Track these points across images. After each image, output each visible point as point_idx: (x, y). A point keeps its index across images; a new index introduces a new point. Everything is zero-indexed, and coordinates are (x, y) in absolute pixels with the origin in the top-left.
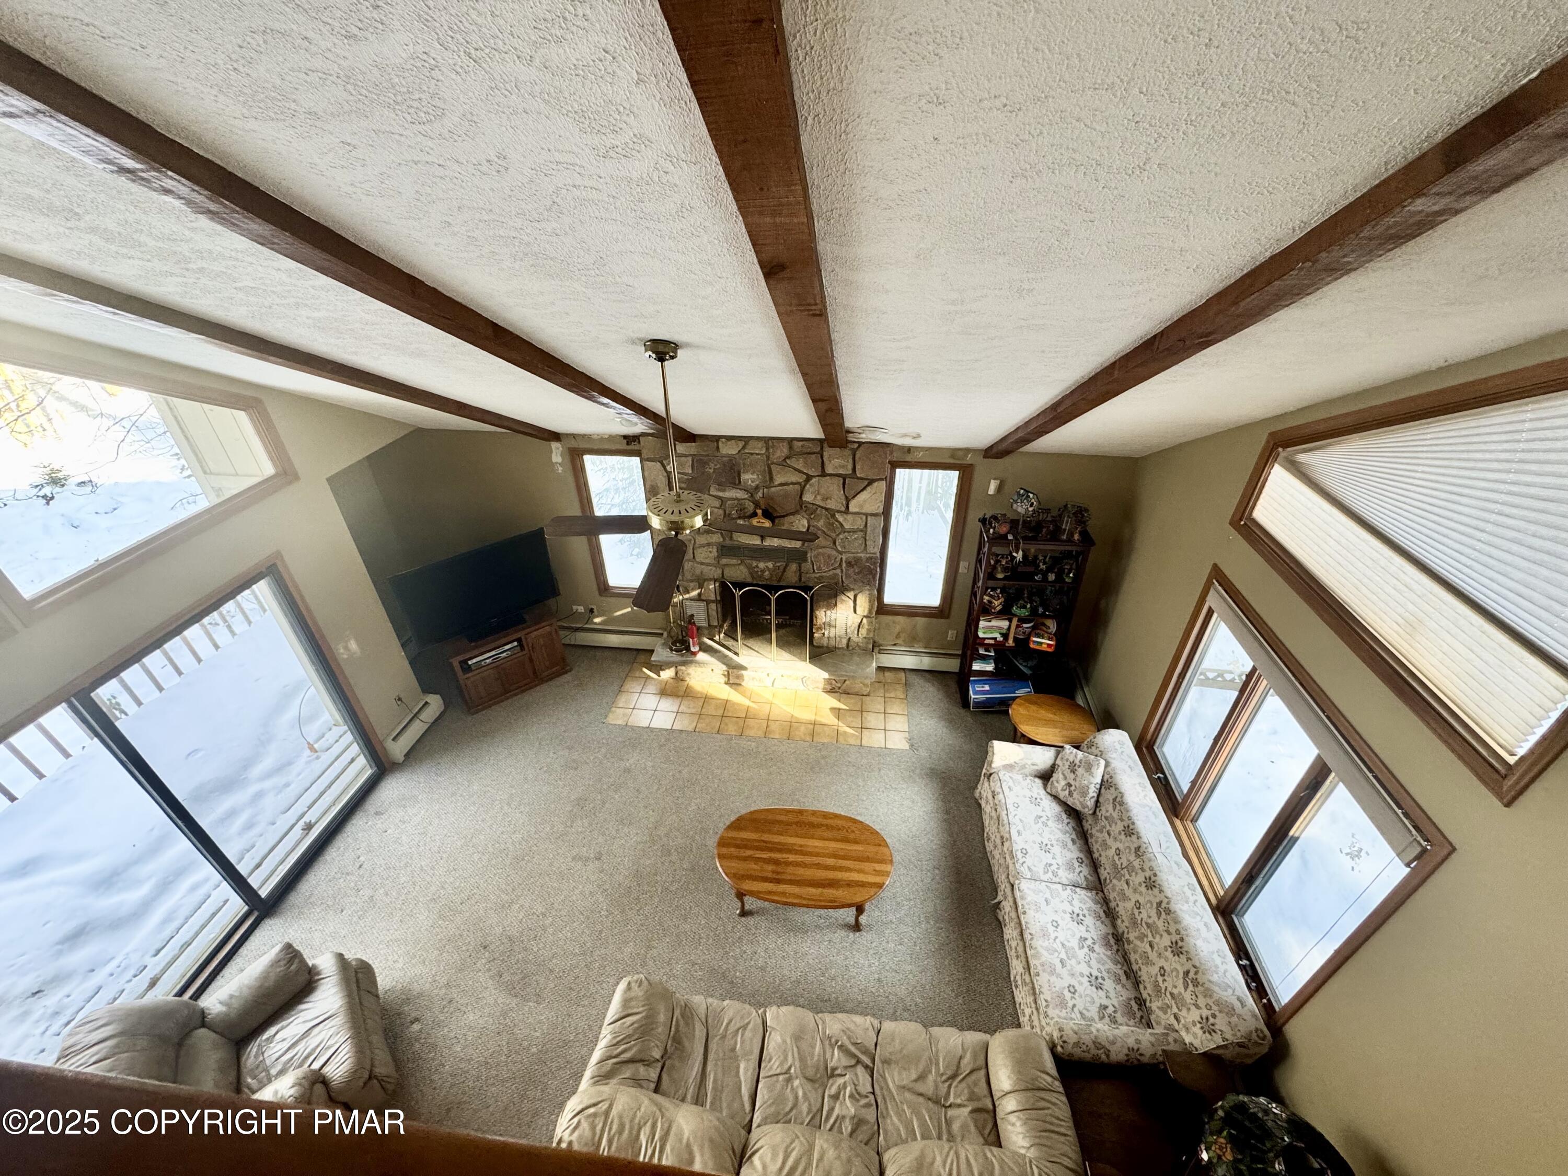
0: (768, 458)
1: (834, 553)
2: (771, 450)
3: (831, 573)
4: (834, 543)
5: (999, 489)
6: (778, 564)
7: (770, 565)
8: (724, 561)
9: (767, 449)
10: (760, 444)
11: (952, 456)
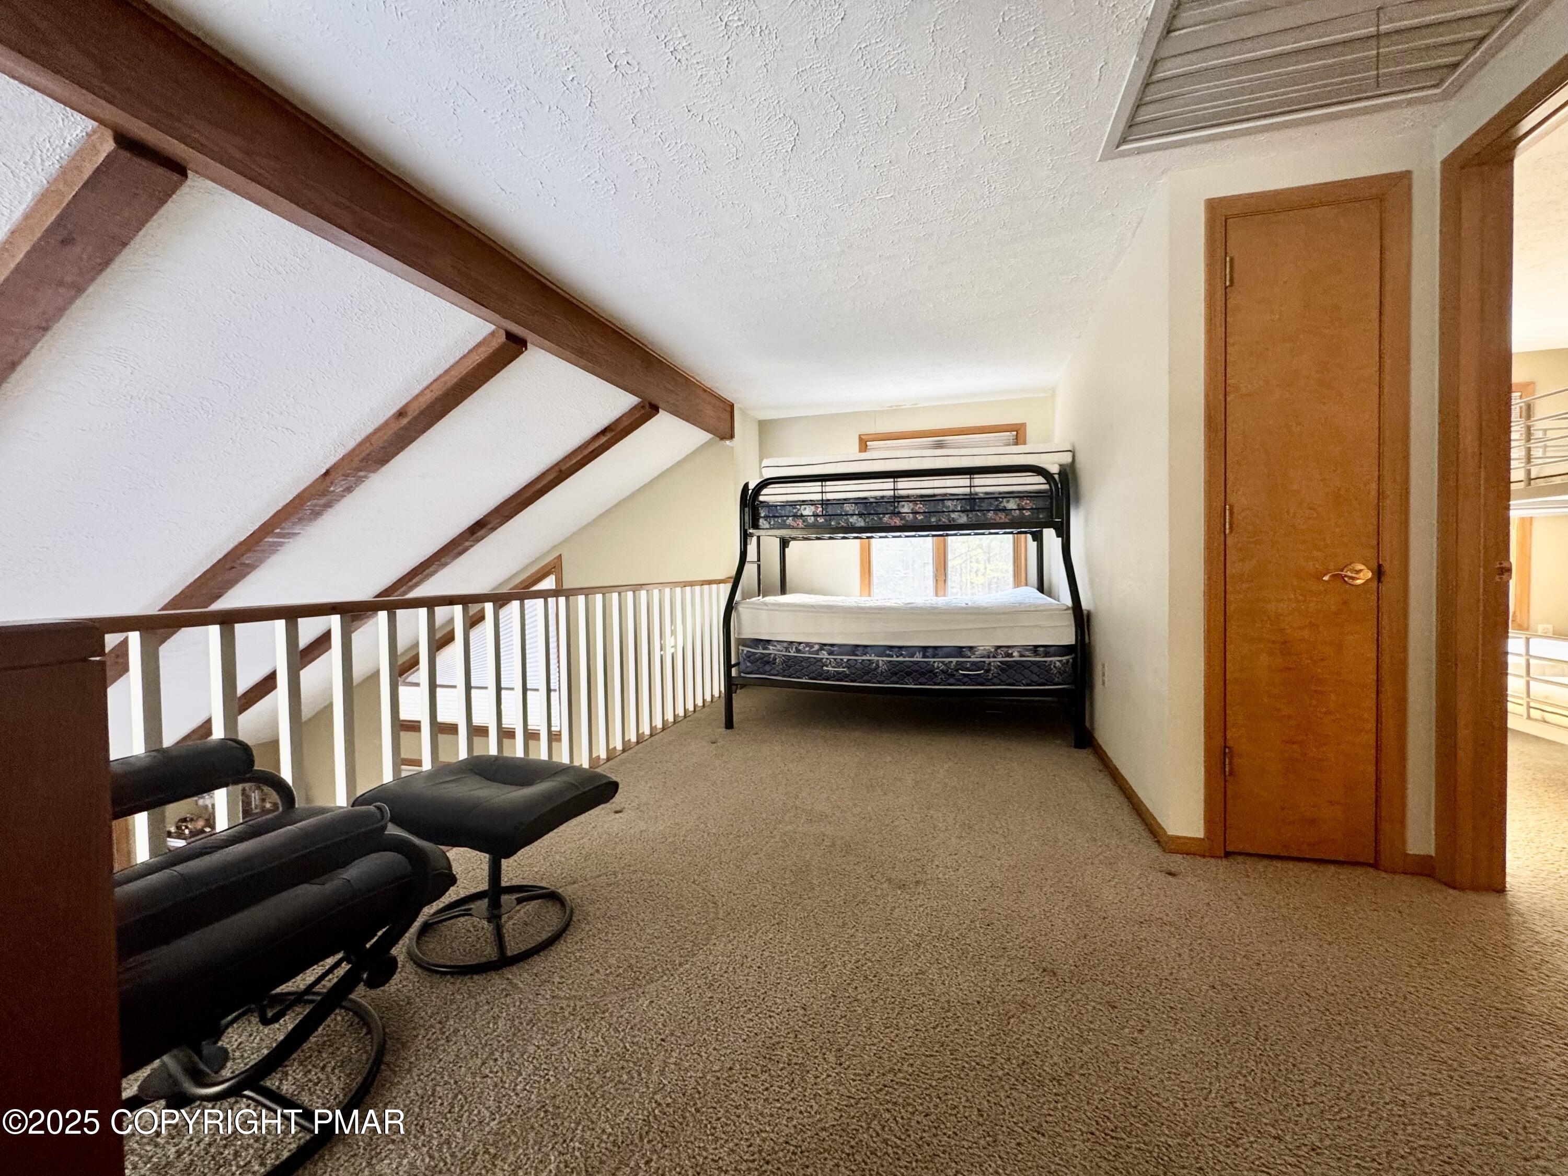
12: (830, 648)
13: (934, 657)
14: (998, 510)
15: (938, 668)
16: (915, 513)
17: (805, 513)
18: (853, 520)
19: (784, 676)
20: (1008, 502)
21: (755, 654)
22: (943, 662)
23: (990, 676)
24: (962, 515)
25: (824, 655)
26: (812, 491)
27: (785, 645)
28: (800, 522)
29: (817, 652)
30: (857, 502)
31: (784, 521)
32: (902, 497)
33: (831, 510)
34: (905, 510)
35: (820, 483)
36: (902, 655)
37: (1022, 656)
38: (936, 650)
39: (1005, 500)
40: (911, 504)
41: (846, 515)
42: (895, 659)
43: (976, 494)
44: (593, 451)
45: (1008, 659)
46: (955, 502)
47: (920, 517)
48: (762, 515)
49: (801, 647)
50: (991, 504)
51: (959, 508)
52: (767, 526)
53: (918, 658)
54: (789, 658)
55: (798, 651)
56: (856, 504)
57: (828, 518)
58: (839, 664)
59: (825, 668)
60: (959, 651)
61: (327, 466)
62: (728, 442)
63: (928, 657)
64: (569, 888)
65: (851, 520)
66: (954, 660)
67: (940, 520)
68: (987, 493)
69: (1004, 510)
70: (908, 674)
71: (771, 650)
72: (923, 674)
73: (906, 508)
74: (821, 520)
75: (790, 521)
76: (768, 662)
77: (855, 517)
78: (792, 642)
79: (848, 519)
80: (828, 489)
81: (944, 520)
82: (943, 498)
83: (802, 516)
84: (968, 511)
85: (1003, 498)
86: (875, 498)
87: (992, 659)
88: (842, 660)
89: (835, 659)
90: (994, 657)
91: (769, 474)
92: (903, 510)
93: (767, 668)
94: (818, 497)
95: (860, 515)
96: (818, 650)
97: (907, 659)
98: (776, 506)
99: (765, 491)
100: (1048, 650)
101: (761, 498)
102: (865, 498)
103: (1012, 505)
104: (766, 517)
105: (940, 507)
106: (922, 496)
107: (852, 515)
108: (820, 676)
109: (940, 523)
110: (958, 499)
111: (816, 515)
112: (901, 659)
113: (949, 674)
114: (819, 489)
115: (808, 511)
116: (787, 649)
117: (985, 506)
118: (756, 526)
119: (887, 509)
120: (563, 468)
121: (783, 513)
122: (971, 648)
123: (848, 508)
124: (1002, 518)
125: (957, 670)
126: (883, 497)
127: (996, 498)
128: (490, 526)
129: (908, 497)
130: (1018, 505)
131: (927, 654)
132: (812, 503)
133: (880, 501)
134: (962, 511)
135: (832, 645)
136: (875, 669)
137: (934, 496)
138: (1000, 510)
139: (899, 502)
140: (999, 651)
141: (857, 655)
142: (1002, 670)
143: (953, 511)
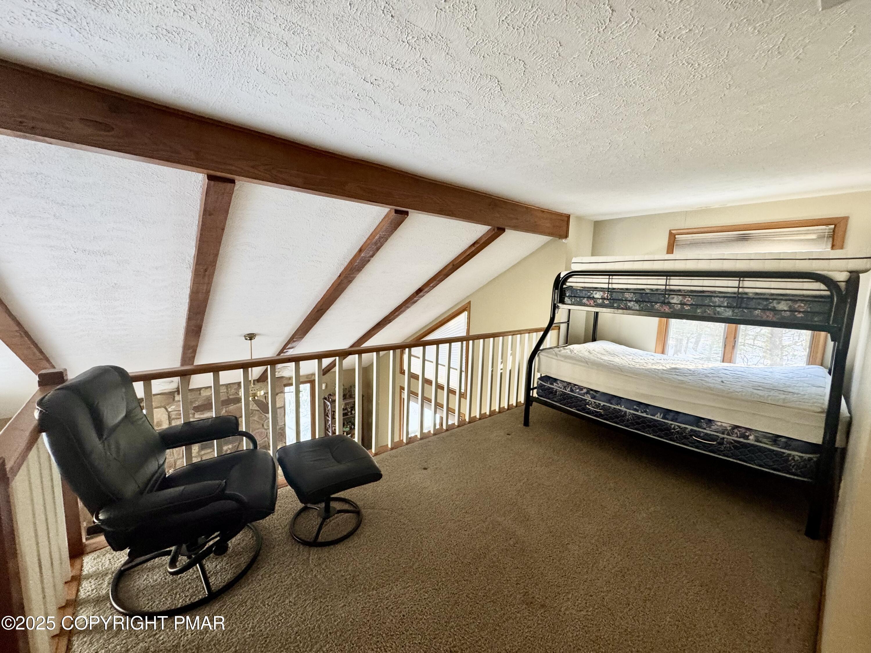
0: (228, 393)
1: (264, 430)
2: (229, 389)
3: (263, 441)
4: (263, 425)
5: (326, 386)
6: (234, 445)
7: (230, 446)
8: (203, 452)
9: (227, 389)
10: (224, 387)
11: (307, 378)
12: (594, 393)
13: (672, 421)
14: (765, 309)
15: (674, 429)
16: (682, 304)
17: (596, 296)
18: (630, 304)
19: (561, 404)
20: (779, 303)
21: (545, 386)
22: (679, 427)
23: (723, 448)
24: (727, 309)
25: (588, 398)
26: (601, 282)
27: (565, 384)
28: (592, 302)
29: (583, 395)
30: (635, 292)
31: (581, 300)
32: (674, 291)
33: (615, 295)
34: (674, 301)
35: (608, 277)
36: (645, 412)
37: (757, 441)
38: (676, 415)
39: (775, 301)
40: (680, 297)
41: (626, 300)
42: (639, 413)
43: (746, 294)
44: (469, 255)
45: (741, 440)
46: (722, 299)
47: (687, 308)
48: (567, 295)
49: (574, 389)
50: (759, 304)
51: (726, 304)
52: (570, 302)
53: (658, 417)
54: (565, 394)
55: (572, 391)
56: (634, 293)
57: (612, 301)
58: (598, 406)
59: (587, 406)
60: (698, 420)
61: (340, 272)
62: (564, 240)
63: (667, 419)
64: (370, 511)
65: (629, 304)
66: (690, 427)
67: (705, 312)
68: (757, 294)
69: (774, 310)
70: (649, 426)
71: (555, 386)
72: (661, 430)
73: (675, 300)
74: (607, 302)
75: (585, 301)
76: (552, 393)
77: (632, 303)
78: (570, 383)
79: (627, 303)
80: (614, 281)
81: (709, 311)
82: (711, 295)
83: (594, 298)
84: (734, 308)
85: (774, 299)
86: (652, 290)
87: (725, 436)
88: (600, 404)
89: (595, 402)
90: (728, 434)
91: (575, 268)
92: (672, 301)
93: (551, 396)
94: (606, 286)
95: (637, 301)
96: (584, 393)
97: (649, 416)
98: (577, 290)
99: (570, 280)
100: (789, 443)
101: (568, 284)
102: (643, 289)
103: (783, 306)
104: (570, 297)
105: (707, 302)
106: (692, 291)
107: (630, 301)
108: (584, 410)
109: (705, 315)
110: (724, 297)
111: (603, 299)
112: (644, 415)
113: (683, 436)
114: (607, 281)
115: (598, 295)
116: (565, 387)
117: (752, 304)
118: (562, 301)
119: (659, 299)
120: (455, 263)
121: (581, 295)
122: (710, 422)
123: (628, 296)
124: (770, 316)
125: (691, 436)
126: (657, 290)
127: (767, 299)
128: (424, 291)
129: (680, 291)
130: (790, 307)
131: (667, 416)
132: (602, 290)
133: (654, 293)
134: (727, 307)
135: (596, 391)
136: (623, 416)
137: (703, 292)
138: (768, 309)
139: (669, 295)
140: (736, 431)
141: (611, 404)
142: (735, 447)
143: (720, 306)
